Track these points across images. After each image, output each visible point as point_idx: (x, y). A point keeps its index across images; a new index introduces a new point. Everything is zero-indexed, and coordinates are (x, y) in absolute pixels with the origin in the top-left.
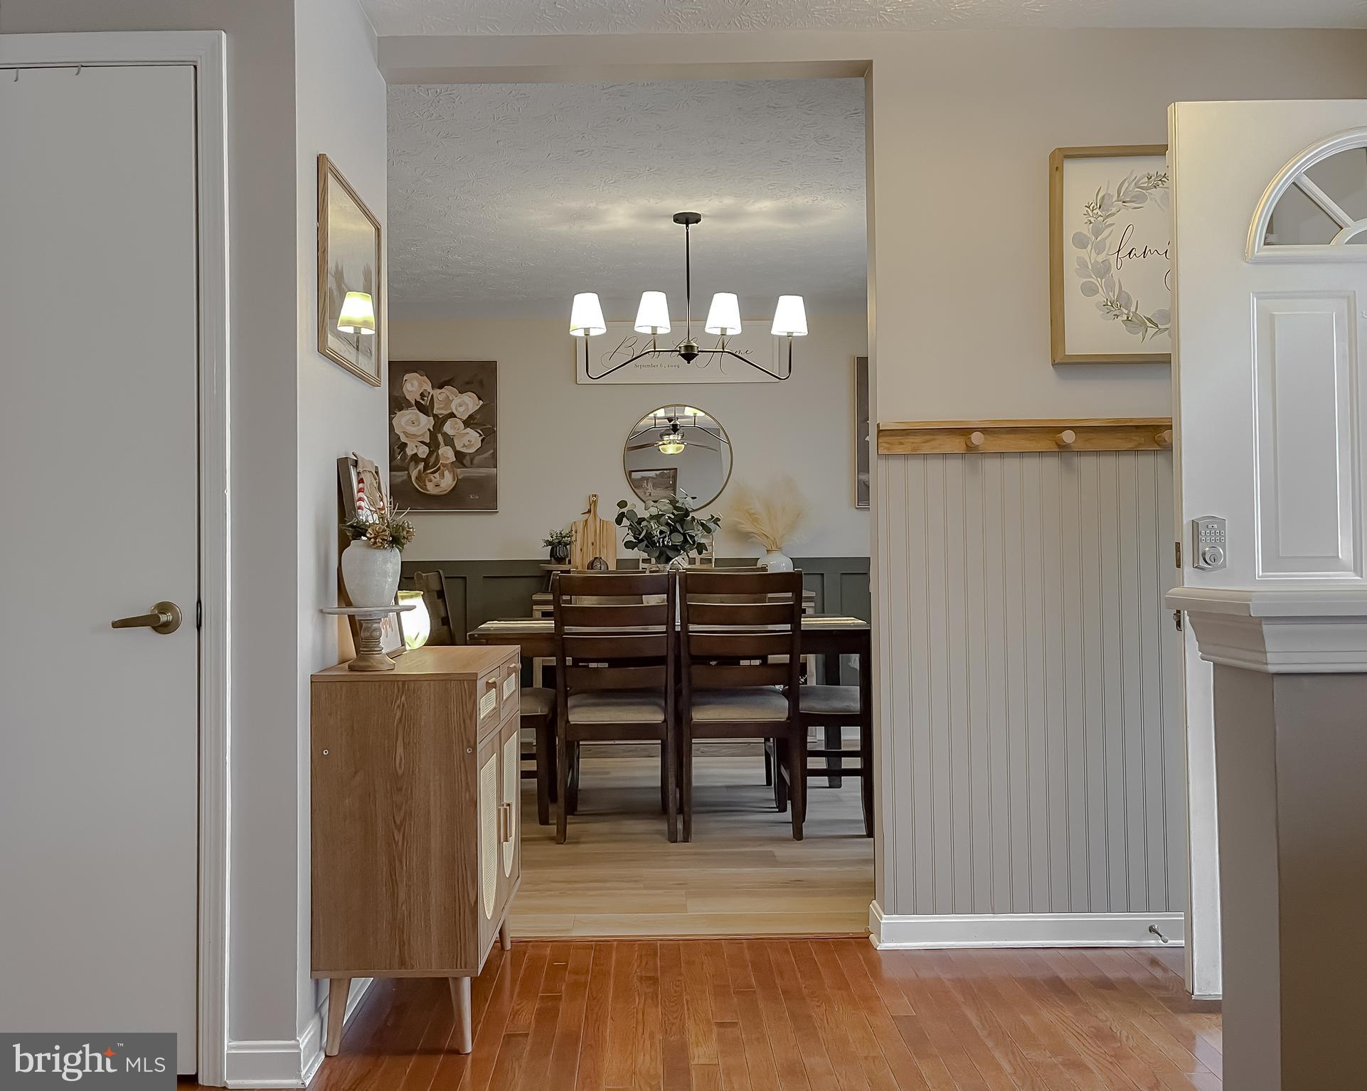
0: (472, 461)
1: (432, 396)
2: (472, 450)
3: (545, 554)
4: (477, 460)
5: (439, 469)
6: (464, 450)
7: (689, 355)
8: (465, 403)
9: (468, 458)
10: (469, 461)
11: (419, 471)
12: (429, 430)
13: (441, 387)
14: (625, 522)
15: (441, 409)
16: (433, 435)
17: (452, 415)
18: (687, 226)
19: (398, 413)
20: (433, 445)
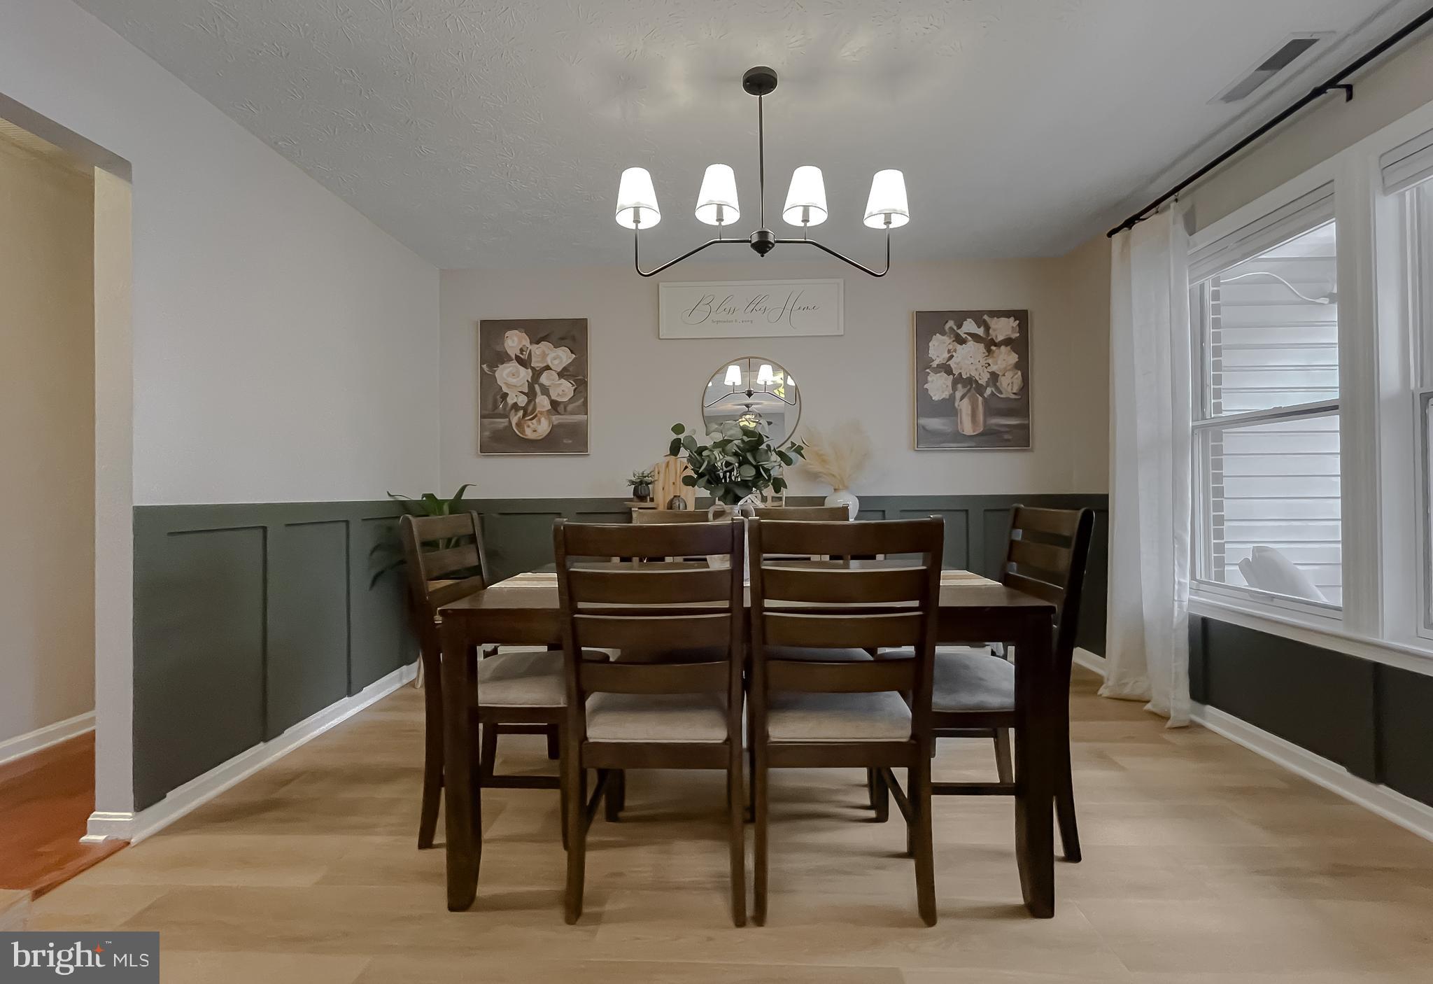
0: (565, 408)
1: (530, 350)
2: (565, 399)
3: (628, 492)
4: (570, 408)
5: (536, 416)
6: (559, 399)
7: (762, 246)
8: (560, 358)
9: (562, 406)
10: (563, 408)
11: (519, 418)
12: (527, 381)
13: (538, 343)
14: (684, 453)
15: (538, 362)
16: (531, 386)
17: (548, 368)
19: (501, 367)
20: (531, 395)
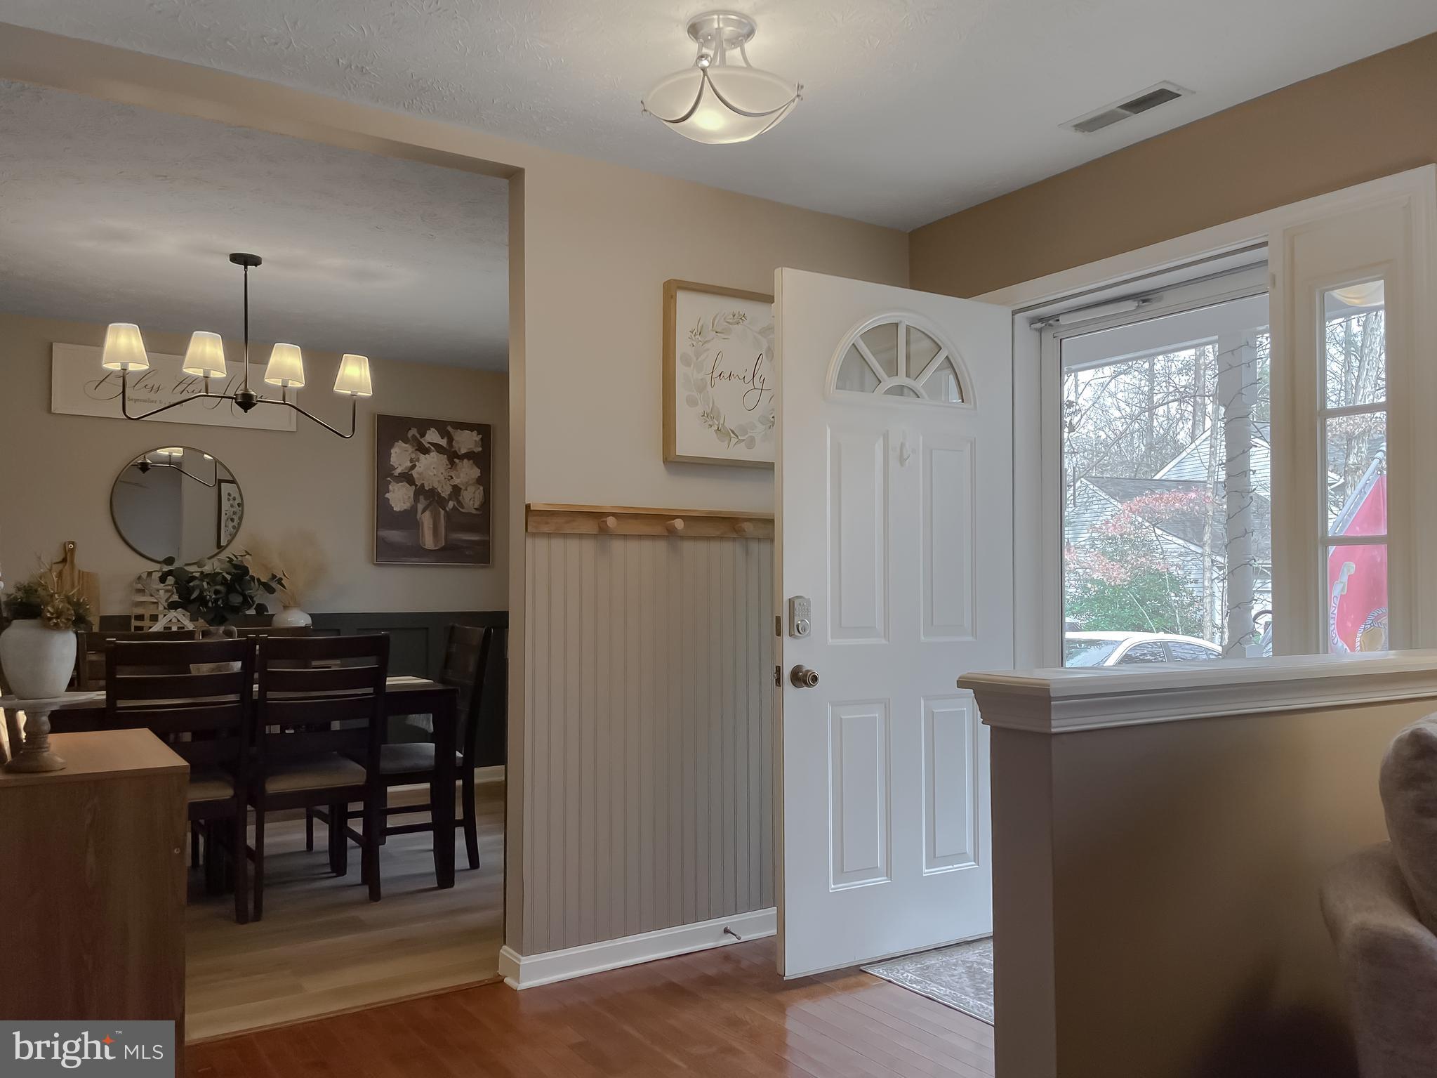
7: (246, 402)
14: (171, 580)
18: (246, 268)
